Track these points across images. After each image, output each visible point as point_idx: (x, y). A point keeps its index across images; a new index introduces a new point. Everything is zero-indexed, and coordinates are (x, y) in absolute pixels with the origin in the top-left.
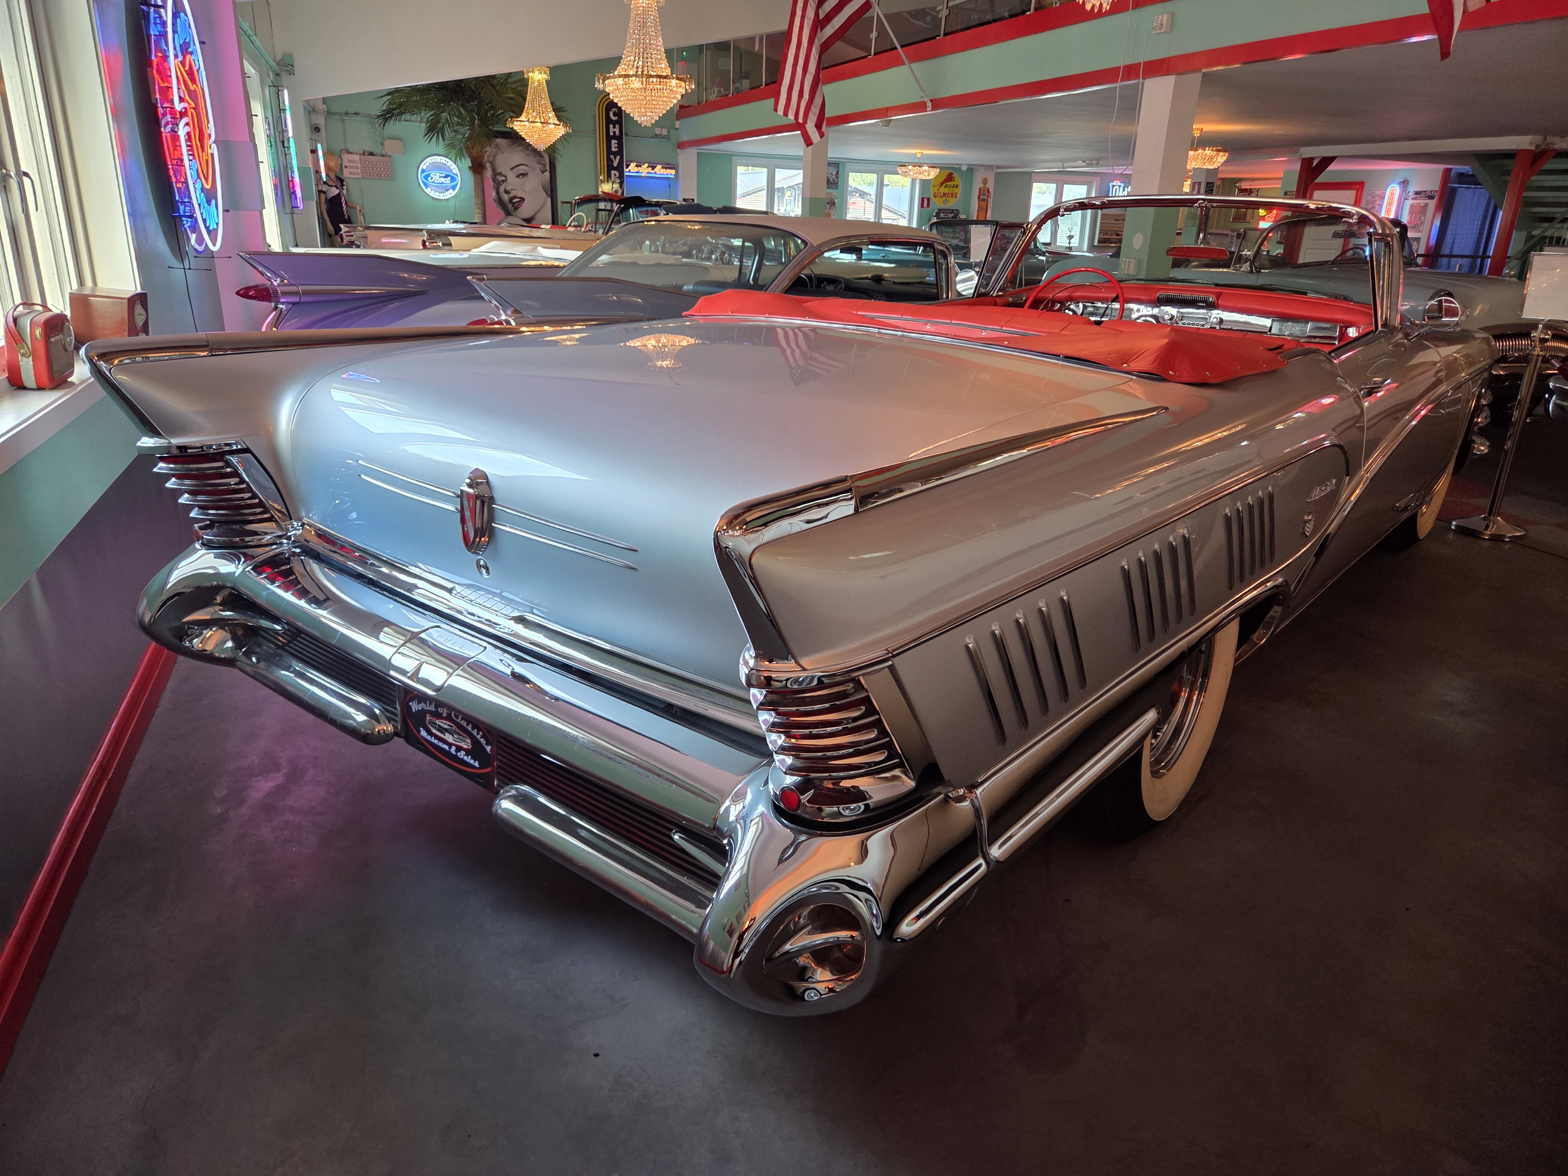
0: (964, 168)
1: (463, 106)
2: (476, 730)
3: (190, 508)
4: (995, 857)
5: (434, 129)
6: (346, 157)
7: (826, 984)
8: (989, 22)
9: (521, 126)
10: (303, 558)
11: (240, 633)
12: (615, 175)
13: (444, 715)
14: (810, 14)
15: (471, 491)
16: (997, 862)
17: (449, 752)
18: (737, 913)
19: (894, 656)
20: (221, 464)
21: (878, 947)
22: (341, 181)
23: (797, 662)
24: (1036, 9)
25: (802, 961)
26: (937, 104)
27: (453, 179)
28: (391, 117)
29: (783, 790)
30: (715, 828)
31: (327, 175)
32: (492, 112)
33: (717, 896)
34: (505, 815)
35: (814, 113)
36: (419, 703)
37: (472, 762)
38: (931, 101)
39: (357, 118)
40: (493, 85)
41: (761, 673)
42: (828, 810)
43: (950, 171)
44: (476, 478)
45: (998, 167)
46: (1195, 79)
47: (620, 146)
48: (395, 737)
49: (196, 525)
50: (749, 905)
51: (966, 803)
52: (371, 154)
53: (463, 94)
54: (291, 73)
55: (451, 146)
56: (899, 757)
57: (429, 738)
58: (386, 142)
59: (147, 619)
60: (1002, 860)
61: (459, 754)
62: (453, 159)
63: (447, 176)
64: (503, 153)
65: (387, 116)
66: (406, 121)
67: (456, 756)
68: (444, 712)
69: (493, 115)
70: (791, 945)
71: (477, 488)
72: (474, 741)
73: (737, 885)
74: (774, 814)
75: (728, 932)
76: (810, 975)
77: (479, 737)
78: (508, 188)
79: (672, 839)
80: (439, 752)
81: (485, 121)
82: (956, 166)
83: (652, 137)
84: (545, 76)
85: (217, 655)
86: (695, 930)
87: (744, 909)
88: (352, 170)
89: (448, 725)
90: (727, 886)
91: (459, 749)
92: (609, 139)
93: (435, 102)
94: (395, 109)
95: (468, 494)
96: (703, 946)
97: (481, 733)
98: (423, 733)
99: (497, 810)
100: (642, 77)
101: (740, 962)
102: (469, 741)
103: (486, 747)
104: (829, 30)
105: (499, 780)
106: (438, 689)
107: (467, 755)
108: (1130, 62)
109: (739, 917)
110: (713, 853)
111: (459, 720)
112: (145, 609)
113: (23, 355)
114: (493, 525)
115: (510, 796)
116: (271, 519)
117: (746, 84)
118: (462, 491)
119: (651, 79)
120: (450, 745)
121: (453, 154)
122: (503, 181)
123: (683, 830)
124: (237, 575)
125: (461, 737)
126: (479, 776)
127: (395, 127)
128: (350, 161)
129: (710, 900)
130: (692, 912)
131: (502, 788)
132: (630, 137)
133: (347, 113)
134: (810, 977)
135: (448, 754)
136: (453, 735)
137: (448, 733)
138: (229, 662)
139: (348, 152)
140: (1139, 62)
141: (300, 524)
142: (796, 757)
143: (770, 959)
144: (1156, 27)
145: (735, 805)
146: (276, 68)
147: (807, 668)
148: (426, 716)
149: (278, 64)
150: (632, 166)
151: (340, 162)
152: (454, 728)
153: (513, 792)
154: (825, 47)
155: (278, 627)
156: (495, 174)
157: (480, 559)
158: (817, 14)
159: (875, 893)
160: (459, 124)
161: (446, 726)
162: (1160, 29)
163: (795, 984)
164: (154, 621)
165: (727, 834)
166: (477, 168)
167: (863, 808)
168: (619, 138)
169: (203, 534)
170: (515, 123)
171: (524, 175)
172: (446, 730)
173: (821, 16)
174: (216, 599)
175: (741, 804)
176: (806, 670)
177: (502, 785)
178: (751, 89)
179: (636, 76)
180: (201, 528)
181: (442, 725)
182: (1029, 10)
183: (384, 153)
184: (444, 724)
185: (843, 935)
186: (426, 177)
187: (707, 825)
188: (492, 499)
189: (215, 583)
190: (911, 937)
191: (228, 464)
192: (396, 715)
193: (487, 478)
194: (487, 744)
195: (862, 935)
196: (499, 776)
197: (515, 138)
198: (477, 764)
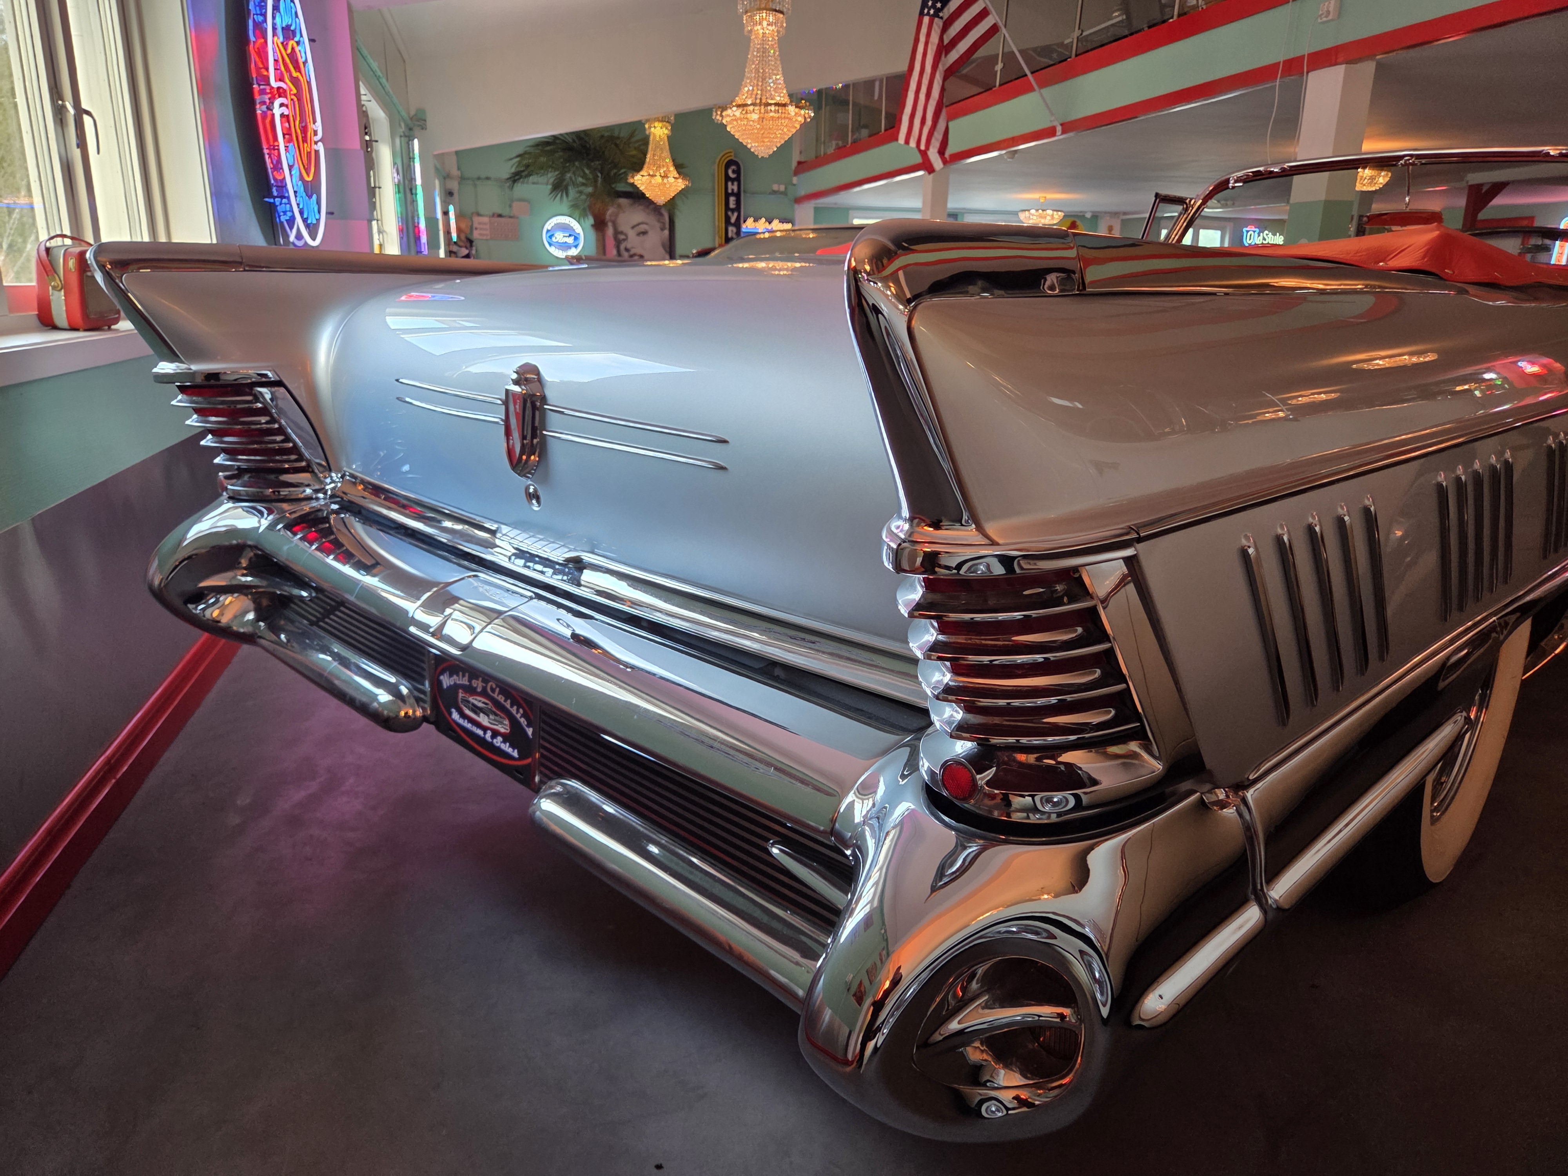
0: (1088, 215)
1: (589, 167)
2: (515, 708)
3: (215, 452)
4: (1276, 901)
5: (559, 187)
6: (476, 219)
7: (1012, 1093)
8: (1126, 37)
9: (640, 180)
10: (343, 516)
11: (265, 602)
12: (732, 231)
13: (479, 690)
14: (935, 39)
15: (517, 389)
16: (1279, 909)
17: (484, 739)
18: (869, 965)
19: (1140, 540)
20: (250, 398)
21: (1102, 1038)
22: (471, 242)
23: (980, 528)
24: (1179, 15)
25: (975, 1054)
26: (1067, 127)
27: (576, 239)
28: (519, 179)
29: (946, 766)
30: (833, 832)
31: (458, 236)
32: (615, 171)
33: (833, 942)
34: (545, 819)
35: (937, 140)
36: (451, 676)
37: (510, 750)
38: (1062, 125)
39: (489, 182)
40: (616, 145)
41: (918, 547)
42: (1018, 801)
43: (1072, 219)
44: (523, 374)
45: (1125, 214)
46: (1368, 68)
47: (738, 202)
48: (425, 724)
49: (220, 474)
50: (888, 955)
51: (1230, 812)
52: (500, 216)
53: (588, 155)
54: (423, 128)
55: (575, 206)
56: (1138, 717)
57: (461, 721)
58: (515, 204)
59: (156, 582)
60: (1286, 907)
61: (495, 741)
62: (577, 219)
63: (570, 235)
64: (624, 212)
65: (516, 177)
66: (534, 183)
67: (492, 743)
68: (478, 684)
69: (615, 174)
70: (959, 1023)
71: (525, 385)
72: (514, 722)
73: (867, 922)
74: (929, 808)
75: (854, 995)
76: (987, 1077)
77: (518, 716)
78: (629, 246)
79: (770, 854)
80: (472, 739)
81: (609, 180)
82: (1079, 214)
83: (770, 194)
84: (666, 132)
85: (235, 628)
86: (801, 993)
87: (881, 960)
88: (482, 232)
89: (484, 703)
90: (850, 924)
91: (495, 734)
92: (727, 196)
93: (562, 163)
94: (523, 171)
95: (515, 394)
96: (813, 1018)
97: (521, 711)
98: (455, 716)
99: (534, 812)
100: (760, 106)
101: (876, 1049)
102: (507, 722)
103: (527, 729)
104: (954, 55)
105: (541, 773)
106: (464, 648)
107: (504, 742)
108: (1291, 56)
109: (872, 973)
110: (829, 874)
111: (495, 696)
112: (155, 572)
113: (54, 288)
114: (545, 432)
115: (554, 794)
116: (307, 469)
117: (865, 133)
118: (507, 391)
119: (769, 108)
120: (485, 729)
121: (577, 213)
122: (624, 240)
123: (784, 841)
124: (261, 530)
125: (497, 718)
126: (519, 770)
127: (522, 189)
128: (480, 223)
129: (825, 946)
130: (797, 964)
131: (545, 783)
132: (748, 195)
133: (479, 178)
134: (989, 1081)
135: (481, 741)
136: (488, 716)
137: (484, 713)
138: (249, 638)
139: (479, 215)
140: (1303, 54)
141: (339, 475)
142: (969, 708)
143: (925, 1044)
144: (1322, 14)
145: (863, 800)
146: (409, 122)
147: (1001, 542)
148: (457, 693)
149: (411, 119)
150: (750, 221)
151: (470, 224)
152: (490, 706)
153: (559, 789)
154: (949, 73)
155: (304, 594)
156: (617, 233)
157: (530, 485)
158: (941, 39)
159: (1098, 945)
160: (583, 184)
161: (480, 705)
162: (1326, 17)
163: (965, 1089)
164: (167, 584)
165: (849, 843)
166: (599, 225)
167: (1072, 803)
168: (738, 196)
169: (228, 484)
170: (636, 178)
171: (644, 233)
172: (481, 710)
173: (946, 41)
174: (240, 563)
175: (871, 799)
176: (998, 544)
177: (545, 779)
178: (870, 136)
179: (754, 104)
180: (227, 478)
181: (476, 703)
182: (1172, 18)
183: (512, 215)
184: (478, 701)
185: (1046, 1012)
186: (551, 237)
187: (822, 828)
188: (544, 399)
189: (235, 542)
190: (1155, 1022)
191: (257, 398)
192: (424, 692)
193: (538, 373)
194: (529, 725)
195: (1077, 1013)
196: (543, 769)
197: (637, 196)
198: (515, 754)
